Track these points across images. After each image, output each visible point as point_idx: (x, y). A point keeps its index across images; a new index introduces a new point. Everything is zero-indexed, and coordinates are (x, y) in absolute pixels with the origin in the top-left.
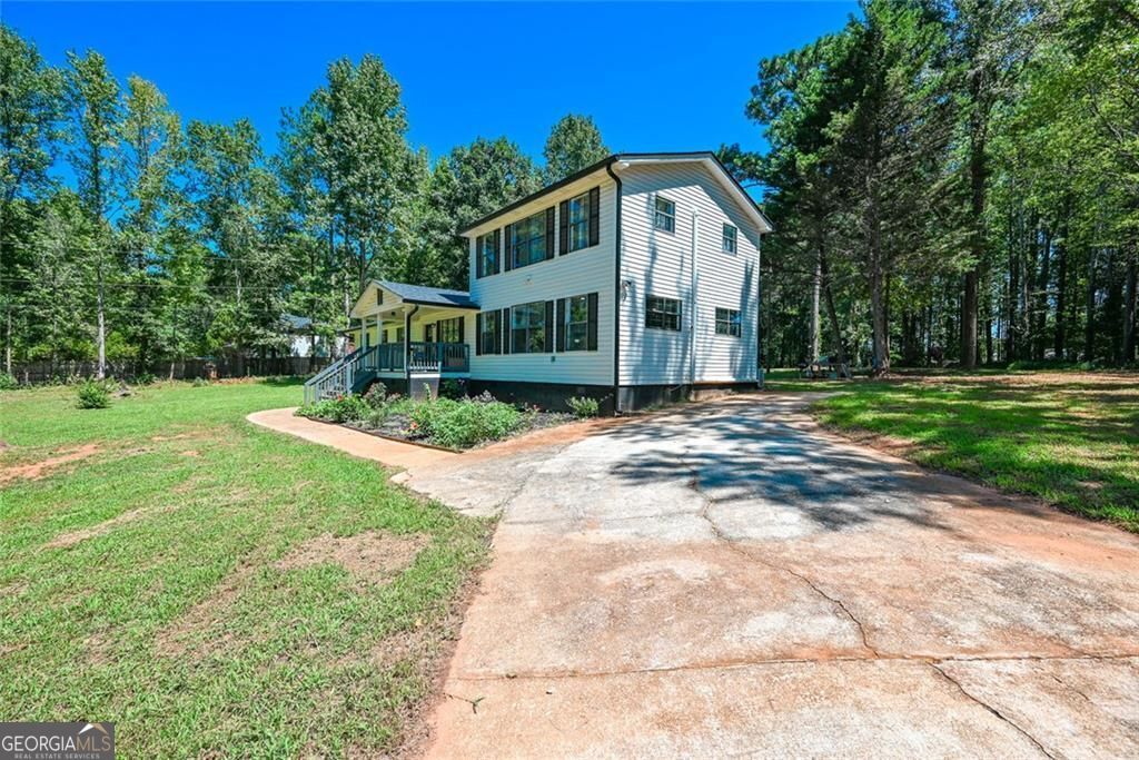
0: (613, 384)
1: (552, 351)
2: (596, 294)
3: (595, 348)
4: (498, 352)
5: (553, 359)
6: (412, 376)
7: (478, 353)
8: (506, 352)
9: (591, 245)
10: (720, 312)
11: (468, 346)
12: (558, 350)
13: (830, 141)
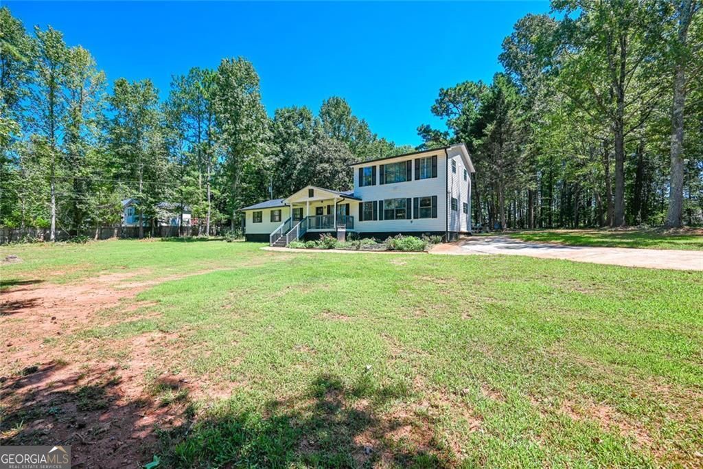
0: (445, 230)
1: (411, 218)
2: (436, 197)
3: (436, 217)
4: (375, 219)
5: (412, 222)
6: (339, 230)
7: (361, 219)
8: (381, 219)
9: (433, 177)
10: (464, 203)
11: (353, 217)
12: (414, 218)
13: (486, 135)
